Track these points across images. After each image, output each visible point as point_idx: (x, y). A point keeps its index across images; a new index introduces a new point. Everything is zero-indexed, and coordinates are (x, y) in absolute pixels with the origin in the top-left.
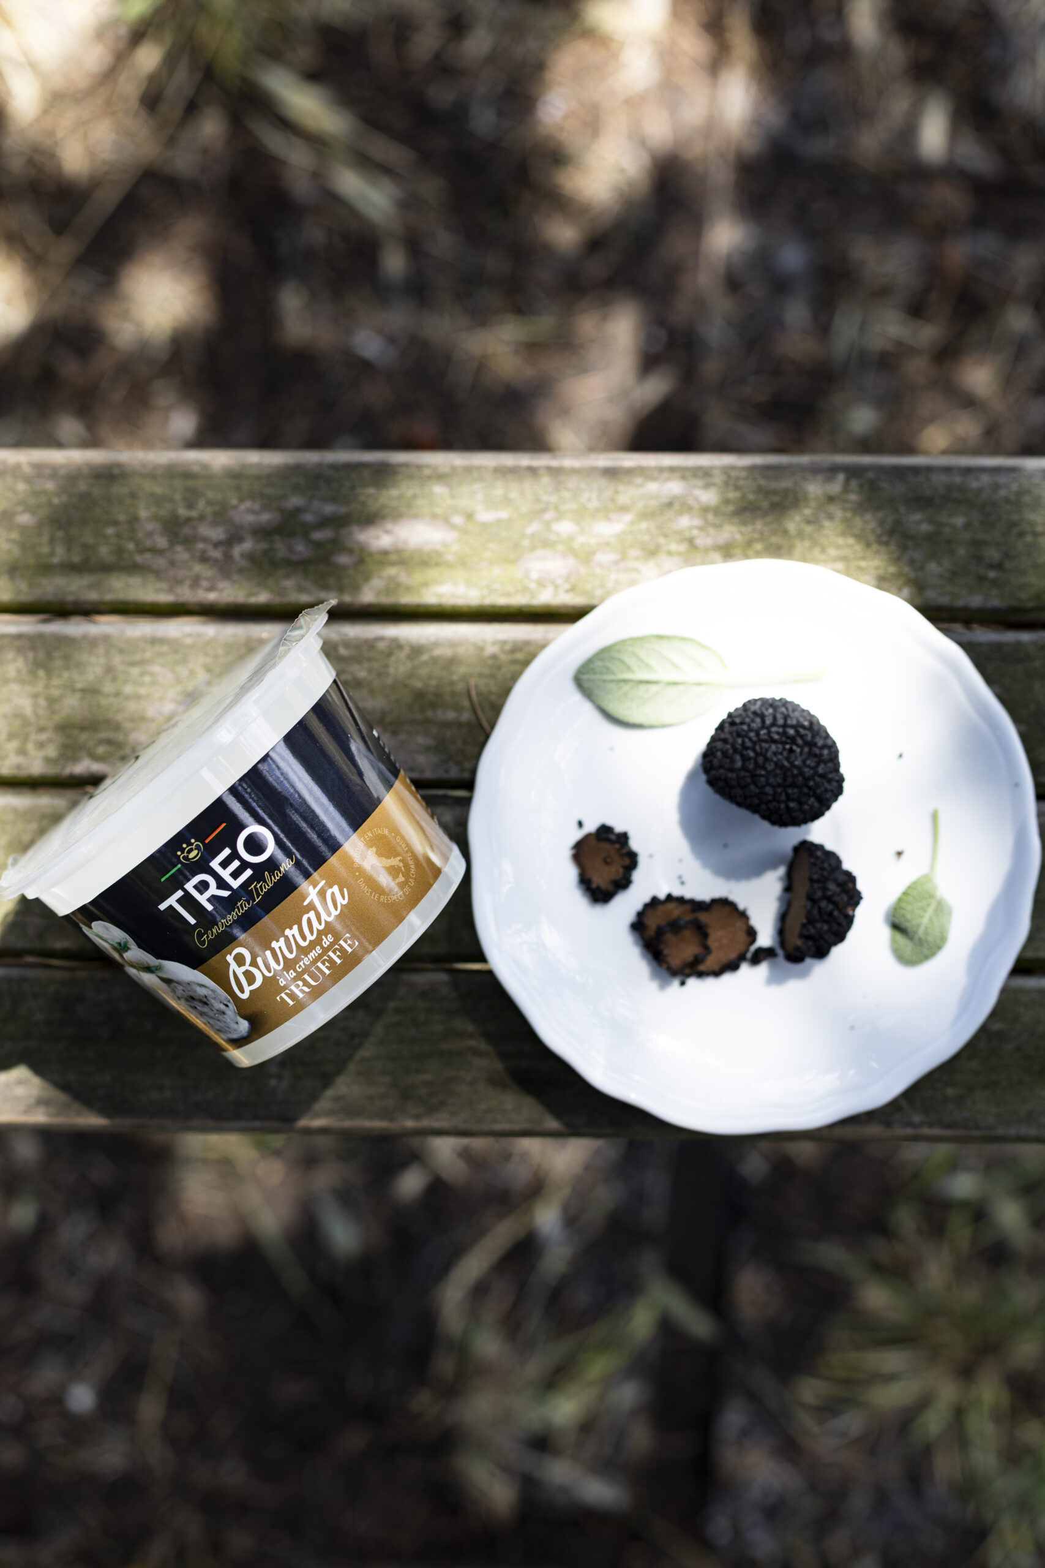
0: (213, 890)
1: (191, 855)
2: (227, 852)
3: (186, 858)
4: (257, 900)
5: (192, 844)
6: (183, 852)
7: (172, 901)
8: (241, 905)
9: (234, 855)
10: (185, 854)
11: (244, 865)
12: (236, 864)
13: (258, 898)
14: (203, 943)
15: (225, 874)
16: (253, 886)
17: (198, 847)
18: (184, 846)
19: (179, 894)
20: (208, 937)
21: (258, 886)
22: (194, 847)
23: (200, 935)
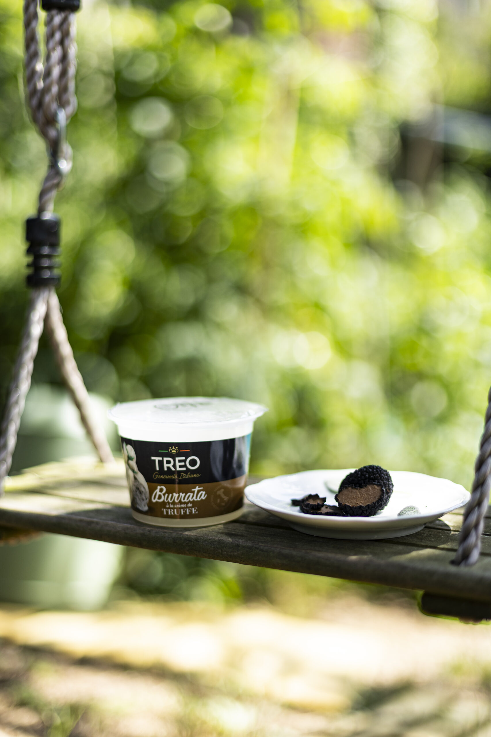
0: (171, 465)
1: (173, 451)
2: (183, 458)
3: (171, 451)
4: (180, 478)
5: (176, 448)
6: (171, 448)
7: (157, 459)
8: (175, 476)
9: (185, 461)
10: (172, 450)
11: (185, 466)
12: (183, 464)
13: (181, 477)
14: (155, 477)
15: (178, 464)
16: (182, 473)
17: (177, 451)
18: (173, 447)
19: (161, 459)
20: (158, 476)
21: (184, 475)
22: (176, 449)
23: (156, 474)
